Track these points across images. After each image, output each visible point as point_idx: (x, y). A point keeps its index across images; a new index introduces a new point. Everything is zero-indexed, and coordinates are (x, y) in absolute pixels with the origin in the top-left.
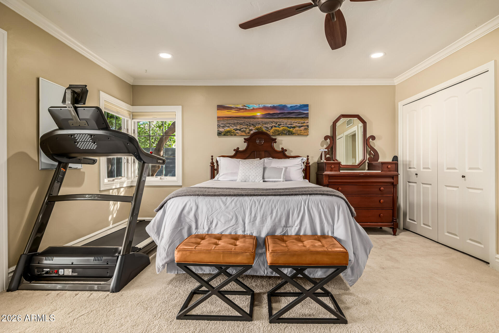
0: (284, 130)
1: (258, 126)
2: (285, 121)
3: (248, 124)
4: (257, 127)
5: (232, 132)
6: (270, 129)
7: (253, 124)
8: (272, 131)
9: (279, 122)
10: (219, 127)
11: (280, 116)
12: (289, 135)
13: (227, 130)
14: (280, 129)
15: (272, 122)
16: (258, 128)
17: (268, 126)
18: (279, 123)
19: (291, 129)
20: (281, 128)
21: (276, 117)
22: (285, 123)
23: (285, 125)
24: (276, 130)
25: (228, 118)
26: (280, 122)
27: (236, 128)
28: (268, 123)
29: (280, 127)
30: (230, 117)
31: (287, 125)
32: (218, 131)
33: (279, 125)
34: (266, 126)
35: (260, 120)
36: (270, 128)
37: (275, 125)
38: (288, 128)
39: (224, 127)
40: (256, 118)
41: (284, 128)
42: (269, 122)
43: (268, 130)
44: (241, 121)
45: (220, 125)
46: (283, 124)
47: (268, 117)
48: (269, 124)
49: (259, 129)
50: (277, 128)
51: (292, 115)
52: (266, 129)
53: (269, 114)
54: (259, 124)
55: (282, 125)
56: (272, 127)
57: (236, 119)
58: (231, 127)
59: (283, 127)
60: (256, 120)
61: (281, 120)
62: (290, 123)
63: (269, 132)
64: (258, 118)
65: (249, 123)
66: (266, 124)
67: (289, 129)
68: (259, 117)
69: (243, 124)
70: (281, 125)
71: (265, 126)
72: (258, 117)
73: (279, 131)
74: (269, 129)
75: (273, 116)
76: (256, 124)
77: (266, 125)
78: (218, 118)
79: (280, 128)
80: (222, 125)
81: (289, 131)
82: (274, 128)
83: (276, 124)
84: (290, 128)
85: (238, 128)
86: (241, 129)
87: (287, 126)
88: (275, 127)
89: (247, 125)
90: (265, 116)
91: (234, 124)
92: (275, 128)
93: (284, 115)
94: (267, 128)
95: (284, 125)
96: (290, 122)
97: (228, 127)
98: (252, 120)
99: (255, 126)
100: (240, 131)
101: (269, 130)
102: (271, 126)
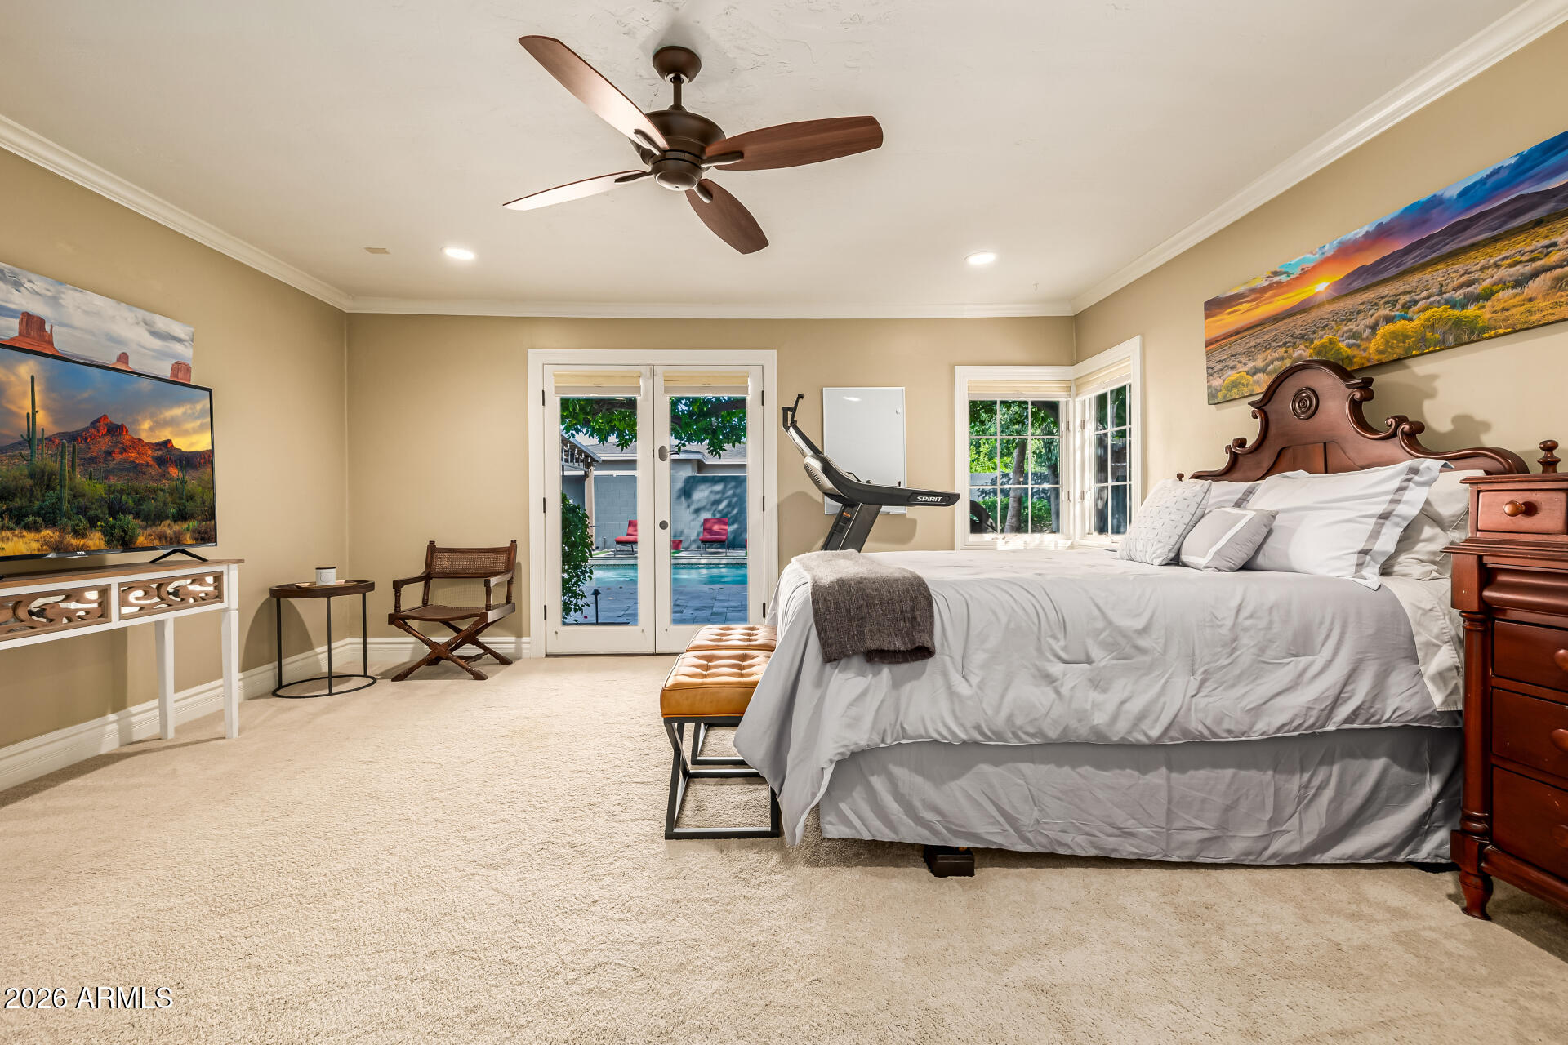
0: (1431, 325)
1: (1321, 337)
2: (1433, 277)
3: (1289, 339)
4: (1317, 342)
5: (1243, 385)
6: (1368, 339)
7: (1303, 337)
8: (1375, 344)
9: (1405, 293)
10: (1211, 375)
11: (1409, 262)
12: (1459, 343)
13: (1232, 378)
14: (1412, 325)
15: (1376, 304)
16: (1322, 345)
17: (1360, 325)
18: (1407, 298)
19: (1471, 310)
20: (1420, 320)
21: (1394, 271)
22: (1434, 290)
23: (1438, 298)
24: (1394, 335)
25: (1231, 336)
26: (1410, 292)
27: (1255, 367)
28: (1359, 313)
29: (1410, 314)
30: (1237, 332)
31: (1445, 296)
32: (1209, 387)
33: (1406, 307)
34: (1350, 330)
35: (1328, 308)
36: (1365, 335)
37: (1387, 312)
38: (1453, 307)
39: (1221, 370)
40: (1313, 307)
41: (1429, 313)
42: (1362, 307)
43: (1358, 346)
44: (1266, 337)
45: (1212, 368)
46: (1424, 294)
47: (1357, 284)
48: (1361, 317)
49: (1325, 347)
50: (1400, 325)
51: (1469, 232)
52: (1351, 341)
53: (1362, 272)
54: (1324, 327)
55: (1420, 304)
56: (1374, 327)
57: (1251, 331)
58: (1239, 366)
59: (1424, 310)
60: (1315, 314)
61: (1413, 280)
62: (1463, 279)
63: (1365, 350)
64: (1320, 305)
65: (1292, 336)
66: (1350, 320)
67: (1457, 313)
68: (1324, 297)
69: (1274, 344)
70: (1416, 302)
71: (1346, 328)
72: (1320, 299)
73: (1406, 337)
74: (1362, 340)
75: (1375, 274)
76: (1314, 332)
77: (1352, 326)
78: (1209, 343)
79: (1411, 320)
80: (1218, 367)
81: (1458, 323)
82: (1384, 329)
83: (1394, 304)
84: (1464, 306)
85: (1260, 363)
86: (1268, 365)
87: (1447, 302)
88: (1389, 320)
89: (1285, 344)
90: (1345, 289)
91: (1247, 353)
92: (1390, 327)
93: (1427, 248)
94: (1355, 335)
95: (1432, 299)
96: (1462, 271)
97: (1233, 368)
98: (1298, 320)
99: (1312, 342)
100: (1264, 372)
101: (1364, 344)
102: (1370, 321)
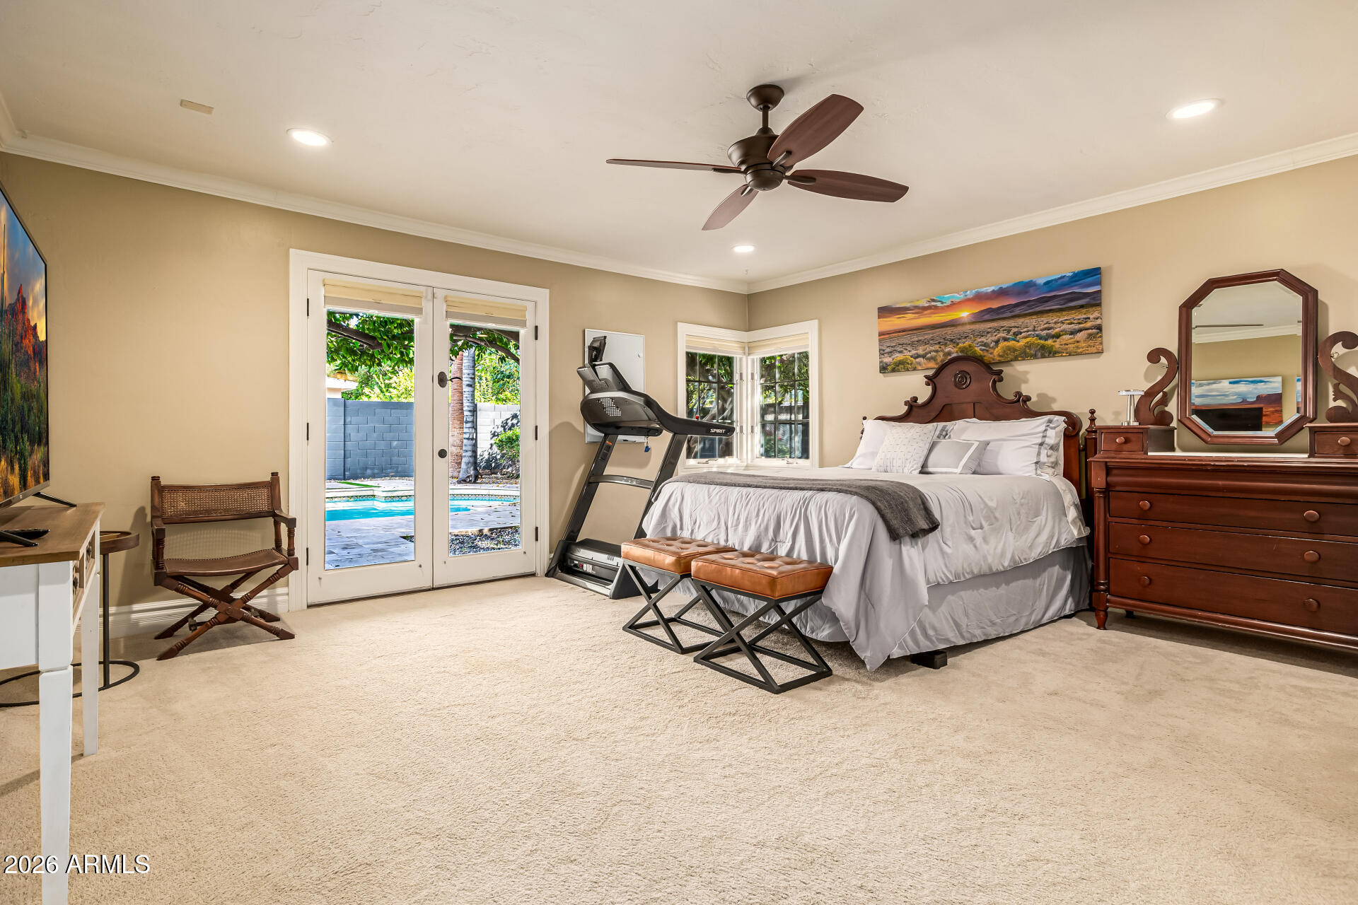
0: (1029, 346)
1: (964, 343)
2: (1031, 322)
3: (942, 340)
4: (961, 345)
5: (908, 364)
6: (994, 349)
7: (952, 341)
8: (997, 351)
9: (1015, 327)
10: (883, 354)
11: (1017, 311)
12: (1043, 357)
13: (899, 359)
14: (1019, 344)
15: (998, 330)
16: (964, 347)
17: (989, 339)
18: (1016, 330)
19: (1050, 342)
20: (1022, 342)
21: (1008, 314)
22: (1031, 328)
23: (1033, 333)
24: (1009, 348)
25: (900, 332)
26: (1018, 327)
27: (917, 354)
28: (988, 333)
29: (1018, 339)
30: (904, 331)
31: (1037, 332)
32: (881, 362)
33: (1016, 334)
34: (983, 342)
35: (969, 327)
36: (992, 345)
37: (1004, 335)
38: (1041, 339)
39: (891, 352)
40: (959, 325)
41: (1028, 340)
42: (989, 330)
43: (987, 351)
44: (926, 337)
45: (884, 350)
46: (1025, 329)
47: (987, 317)
48: (989, 335)
49: (967, 349)
50: (1012, 343)
51: (1049, 303)
52: (983, 348)
53: (990, 311)
54: (966, 337)
55: (1023, 334)
56: (997, 342)
57: (915, 332)
58: (905, 351)
59: (1026, 337)
60: (960, 329)
61: (1020, 321)
62: (1046, 326)
63: (991, 353)
64: (963, 324)
65: (944, 339)
66: (982, 336)
67: (1042, 342)
68: (966, 320)
69: (931, 342)
70: (1021, 333)
71: (980, 340)
72: (963, 321)
73: (1015, 350)
74: (990, 348)
75: (998, 314)
76: (959, 339)
77: (983, 339)
78: (881, 334)
79: (1018, 341)
80: (888, 350)
81: (1043, 347)
82: (1002, 344)
83: (1009, 332)
84: (1046, 340)
85: (921, 352)
86: (927, 354)
87: (1037, 336)
88: (1006, 339)
89: (939, 343)
90: (980, 318)
91: (912, 344)
92: (1006, 343)
93: (1028, 306)
94: (985, 345)
95: (1029, 333)
96: (1045, 322)
97: (901, 352)
98: (949, 330)
99: (958, 344)
100: (924, 358)
101: (991, 351)
102: (996, 338)
